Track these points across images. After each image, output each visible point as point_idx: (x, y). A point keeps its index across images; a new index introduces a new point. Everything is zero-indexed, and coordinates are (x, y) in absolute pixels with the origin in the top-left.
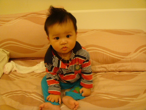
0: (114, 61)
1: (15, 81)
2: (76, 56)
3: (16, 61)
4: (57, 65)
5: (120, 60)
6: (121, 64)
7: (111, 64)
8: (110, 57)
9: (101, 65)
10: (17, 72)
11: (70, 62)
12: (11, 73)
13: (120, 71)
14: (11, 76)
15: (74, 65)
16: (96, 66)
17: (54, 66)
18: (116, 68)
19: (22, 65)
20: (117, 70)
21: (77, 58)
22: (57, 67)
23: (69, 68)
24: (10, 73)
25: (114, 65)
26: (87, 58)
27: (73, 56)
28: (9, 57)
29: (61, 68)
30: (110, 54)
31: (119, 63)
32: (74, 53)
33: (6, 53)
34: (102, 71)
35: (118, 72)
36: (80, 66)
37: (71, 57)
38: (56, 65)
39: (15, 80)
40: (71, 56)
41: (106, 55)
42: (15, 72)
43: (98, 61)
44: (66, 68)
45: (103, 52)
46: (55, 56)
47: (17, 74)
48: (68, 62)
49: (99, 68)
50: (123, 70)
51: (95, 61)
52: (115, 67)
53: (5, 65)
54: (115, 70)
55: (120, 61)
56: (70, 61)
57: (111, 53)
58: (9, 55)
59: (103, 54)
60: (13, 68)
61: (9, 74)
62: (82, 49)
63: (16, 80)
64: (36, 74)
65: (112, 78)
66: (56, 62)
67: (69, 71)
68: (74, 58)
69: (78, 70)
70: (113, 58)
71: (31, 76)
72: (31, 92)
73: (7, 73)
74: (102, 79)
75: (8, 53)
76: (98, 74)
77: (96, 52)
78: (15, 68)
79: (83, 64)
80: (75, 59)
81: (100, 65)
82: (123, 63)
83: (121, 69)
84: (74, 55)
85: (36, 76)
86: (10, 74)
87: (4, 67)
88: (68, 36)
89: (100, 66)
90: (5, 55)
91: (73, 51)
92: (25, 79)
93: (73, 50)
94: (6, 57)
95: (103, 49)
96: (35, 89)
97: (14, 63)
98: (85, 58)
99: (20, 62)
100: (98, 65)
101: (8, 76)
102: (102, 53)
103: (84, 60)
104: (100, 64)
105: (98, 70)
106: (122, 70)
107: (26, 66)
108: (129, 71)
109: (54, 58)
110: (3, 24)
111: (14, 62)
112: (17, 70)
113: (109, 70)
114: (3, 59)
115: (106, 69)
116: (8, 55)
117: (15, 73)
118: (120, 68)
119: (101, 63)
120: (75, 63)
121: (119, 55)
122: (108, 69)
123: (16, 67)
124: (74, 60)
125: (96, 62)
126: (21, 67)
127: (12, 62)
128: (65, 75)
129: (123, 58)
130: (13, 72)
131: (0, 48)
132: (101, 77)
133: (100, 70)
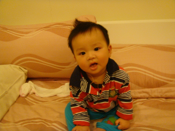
0: (159, 84)
1: (33, 106)
2: (111, 79)
4: (86, 90)
5: (166, 83)
7: (155, 87)
8: (154, 79)
10: (36, 95)
11: (103, 87)
12: (28, 95)
13: (166, 98)
14: (29, 99)
15: (108, 91)
16: (135, 90)
17: (82, 91)
18: (161, 94)
19: (42, 87)
20: (163, 96)
21: (113, 81)
22: (85, 92)
23: (102, 94)
25: (159, 89)
26: (126, 81)
27: (108, 79)
28: (27, 77)
29: (90, 94)
30: (154, 76)
32: (109, 75)
33: (24, 72)
34: (143, 97)
35: (164, 99)
36: (116, 92)
37: (105, 80)
38: (84, 89)
39: (33, 104)
40: (106, 79)
42: (34, 95)
43: (139, 85)
44: (98, 94)
45: (145, 72)
46: (83, 78)
47: (35, 97)
48: (100, 86)
49: (140, 93)
51: (135, 84)
52: (160, 92)
53: (22, 86)
54: (160, 96)
55: (167, 85)
56: (103, 85)
57: (155, 75)
58: (26, 74)
59: (145, 75)
60: (31, 89)
61: (26, 97)
62: (120, 69)
65: (157, 106)
66: (84, 86)
67: (101, 98)
68: (109, 81)
69: (113, 97)
70: (158, 80)
71: (53, 100)
72: (53, 121)
73: (24, 96)
74: (143, 107)
75: (26, 71)
76: (138, 100)
77: (135, 72)
78: (34, 90)
79: (121, 88)
80: (111, 82)
82: (171, 87)
83: (169, 94)
84: (109, 77)
85: (59, 101)
86: (28, 97)
87: (20, 88)
89: (141, 90)
90: (22, 74)
92: (45, 104)
94: (23, 76)
96: (57, 117)
97: (33, 84)
98: (123, 81)
100: (139, 89)
101: (25, 99)
102: (143, 74)
103: (122, 84)
104: (141, 88)
105: (139, 95)
107: (46, 88)
109: (82, 80)
110: (21, 36)
111: (33, 82)
112: (36, 92)
113: (153, 95)
114: (20, 79)
115: (149, 95)
116: (25, 74)
117: (33, 96)
118: (166, 94)
120: (110, 88)
124: (108, 83)
127: (30, 82)
128: (95, 103)
129: (171, 81)
130: (32, 94)
131: (17, 64)
132: (142, 104)
133: (141, 96)
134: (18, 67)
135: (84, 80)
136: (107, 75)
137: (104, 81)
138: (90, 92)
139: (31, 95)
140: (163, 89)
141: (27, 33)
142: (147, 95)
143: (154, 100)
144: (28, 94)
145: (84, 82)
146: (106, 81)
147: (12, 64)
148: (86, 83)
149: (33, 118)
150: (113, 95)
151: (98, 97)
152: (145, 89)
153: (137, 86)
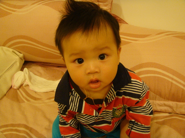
4: (77, 108)
9: (164, 101)
10: (30, 88)
14: (21, 93)
16: (154, 101)
17: (72, 110)
26: (141, 96)
34: (165, 111)
38: (75, 108)
41: (176, 85)
42: (27, 87)
43: (160, 95)
44: (94, 114)
45: (172, 79)
47: (29, 92)
49: (160, 105)
53: (15, 74)
59: (172, 83)
60: (25, 80)
63: (24, 102)
67: (99, 119)
73: (15, 88)
75: (21, 55)
78: (27, 82)
81: (162, 100)
86: (20, 90)
87: (12, 78)
88: (102, 57)
89: (162, 102)
90: (16, 58)
94: (17, 62)
95: (173, 75)
100: (159, 100)
101: (17, 92)
102: (169, 81)
104: (163, 99)
105: (159, 108)
109: (72, 94)
110: (13, 11)
112: (30, 84)
113: (178, 112)
114: (12, 65)
115: (172, 110)
116: (21, 58)
119: (164, 99)
122: (175, 110)
125: (157, 94)
130: (25, 86)
131: (9, 47)
133: (161, 110)
134: (11, 50)
135: (75, 93)
136: (113, 90)
137: (107, 97)
138: (83, 112)
141: (20, 7)
142: (170, 110)
143: (178, 119)
144: (21, 86)
145: (75, 97)
146: (110, 99)
147: (4, 45)
148: (78, 98)
150: (120, 114)
151: (96, 118)
152: (168, 101)
153: (157, 96)
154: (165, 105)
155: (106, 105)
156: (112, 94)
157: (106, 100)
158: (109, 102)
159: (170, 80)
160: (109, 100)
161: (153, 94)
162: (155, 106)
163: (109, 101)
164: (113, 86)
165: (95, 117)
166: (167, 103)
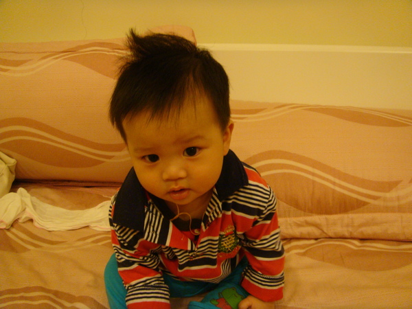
0: (346, 206)
1: (25, 255)
3: (33, 190)
4: (158, 236)
5: (365, 204)
6: (367, 216)
7: (336, 213)
8: (334, 191)
9: (305, 216)
10: (36, 224)
12: (16, 226)
13: (363, 240)
14: (15, 235)
16: (288, 219)
17: (149, 240)
18: (350, 229)
19: (53, 203)
20: (356, 234)
21: (229, 213)
22: (156, 242)
23: (199, 246)
24: (12, 226)
25: (347, 217)
27: (217, 210)
28: (13, 177)
30: (334, 183)
31: (363, 212)
33: (6, 163)
34: (307, 237)
35: (356, 242)
36: (237, 239)
37: (209, 212)
38: (154, 235)
39: (26, 250)
40: (211, 208)
42: (30, 223)
43: (298, 205)
44: (189, 248)
45: (313, 174)
46: (151, 200)
47: (35, 232)
49: (299, 225)
50: (375, 237)
51: (287, 203)
52: (347, 226)
54: (347, 234)
55: (366, 207)
57: (337, 181)
58: (13, 170)
59: (314, 182)
60: (24, 210)
61: (8, 230)
63: (29, 250)
64: (95, 236)
65: (341, 260)
66: (154, 227)
67: (198, 256)
69: (229, 251)
70: (344, 195)
71: (79, 240)
72: (77, 295)
73: (3, 226)
74: (307, 260)
75: (12, 161)
76: (294, 243)
77: (289, 174)
78: (31, 212)
80: (224, 216)
81: (300, 216)
82: (375, 212)
83: (368, 231)
84: (221, 205)
85: (93, 242)
86: (13, 230)
89: (301, 219)
91: (215, 191)
92: (59, 250)
93: (216, 186)
95: (313, 167)
96: (88, 286)
97: (28, 195)
98: (259, 212)
99: (48, 192)
100: (296, 216)
101: (5, 234)
102: (308, 179)
103: (255, 219)
104: (303, 212)
105: (296, 232)
106: (372, 237)
107: (64, 207)
108: (394, 238)
109: (148, 210)
111: (28, 191)
112: (35, 217)
113: (331, 234)
115: (320, 231)
116: (9, 168)
117: (28, 226)
118: (363, 229)
119: (305, 211)
120: (222, 229)
121: (363, 187)
122: (325, 231)
123: (34, 206)
124: (217, 220)
125: (291, 205)
126: (50, 209)
127: (21, 190)
129: (375, 198)
130: (24, 223)
132: (304, 254)
133: (301, 233)
135: (154, 208)
136: (216, 198)
137: (207, 213)
138: (168, 244)
139: (23, 225)
140: (357, 217)
142: (317, 232)
143: (334, 245)
144: (15, 223)
145: (154, 216)
146: (212, 215)
148: (160, 217)
149: (24, 286)
150: (230, 246)
152: (311, 216)
153: (293, 209)
154: (308, 224)
155: (206, 228)
156: (214, 206)
157: (206, 219)
158: (210, 221)
159: (310, 177)
160: (211, 217)
161: (285, 204)
162: (289, 227)
163: (209, 219)
164: (216, 193)
165: (189, 253)
166: (310, 219)
